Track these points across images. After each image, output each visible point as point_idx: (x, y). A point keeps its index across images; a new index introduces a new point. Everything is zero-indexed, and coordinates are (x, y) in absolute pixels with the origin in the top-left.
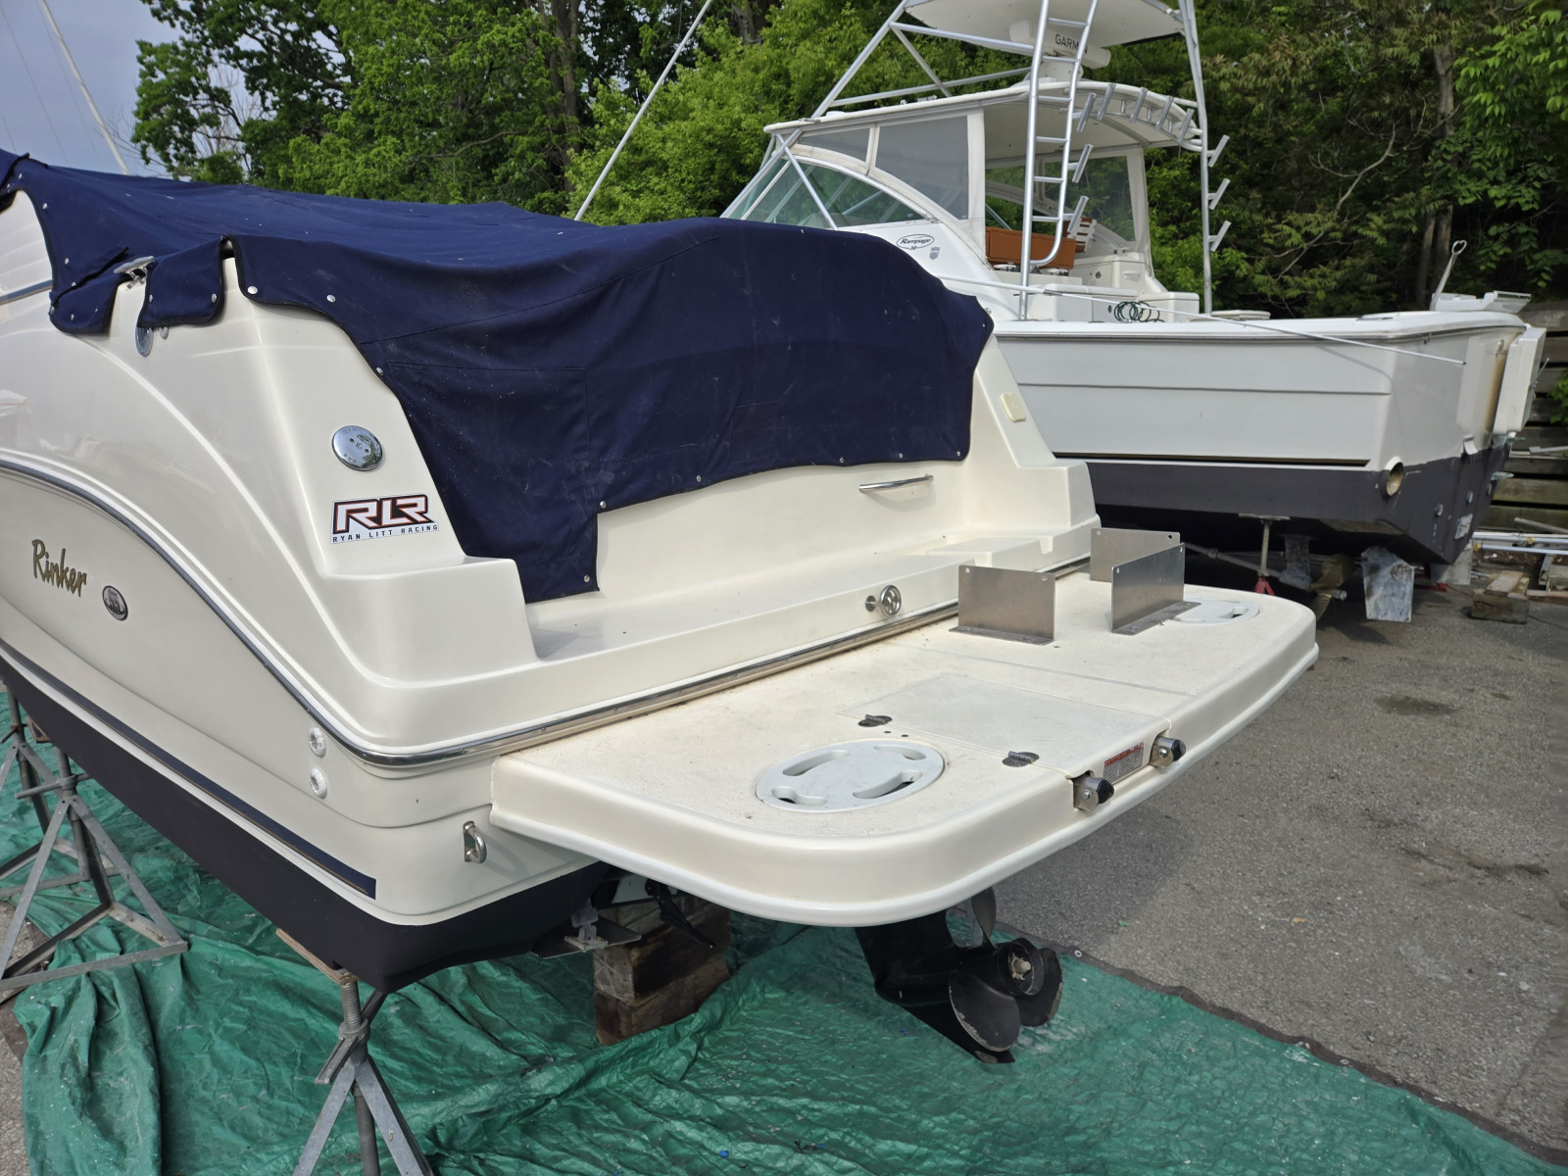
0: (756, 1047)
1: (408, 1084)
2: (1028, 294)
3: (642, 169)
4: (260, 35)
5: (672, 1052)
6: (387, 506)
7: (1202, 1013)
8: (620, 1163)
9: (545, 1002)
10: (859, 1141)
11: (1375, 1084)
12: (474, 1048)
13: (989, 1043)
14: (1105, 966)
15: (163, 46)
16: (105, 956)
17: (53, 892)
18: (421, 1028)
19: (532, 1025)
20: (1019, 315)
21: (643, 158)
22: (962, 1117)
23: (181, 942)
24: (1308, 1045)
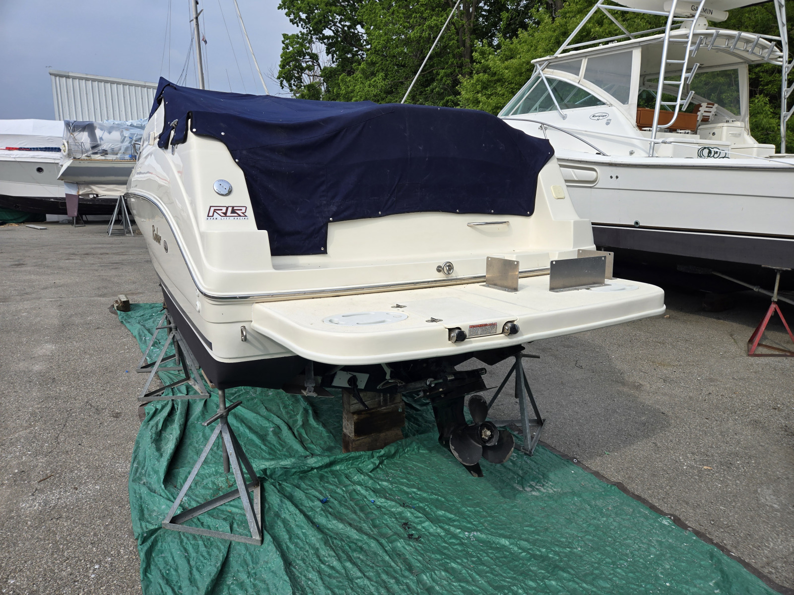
0: (406, 468)
1: (266, 455)
2: (655, 143)
3: (495, 83)
4: (333, 28)
5: (369, 462)
6: (230, 209)
7: (625, 495)
8: (330, 496)
9: (329, 437)
10: (430, 509)
11: (700, 541)
12: (295, 447)
13: (463, 461)
14: (586, 468)
15: (293, 35)
16: (181, 395)
17: (173, 372)
18: (279, 437)
19: (321, 444)
20: (649, 154)
21: (496, 78)
22: (481, 510)
23: (207, 394)
24: (672, 518)
